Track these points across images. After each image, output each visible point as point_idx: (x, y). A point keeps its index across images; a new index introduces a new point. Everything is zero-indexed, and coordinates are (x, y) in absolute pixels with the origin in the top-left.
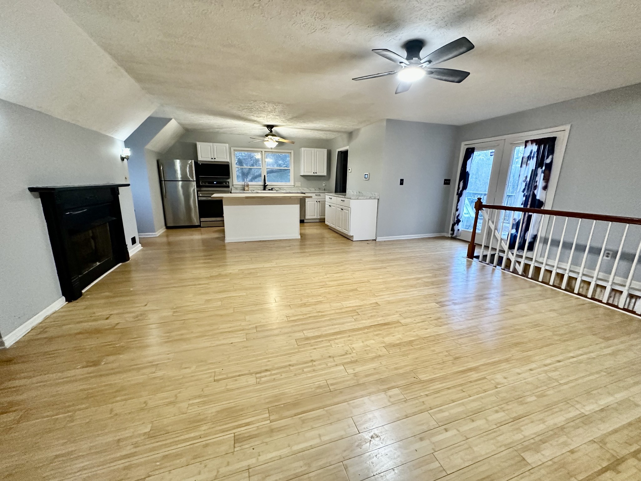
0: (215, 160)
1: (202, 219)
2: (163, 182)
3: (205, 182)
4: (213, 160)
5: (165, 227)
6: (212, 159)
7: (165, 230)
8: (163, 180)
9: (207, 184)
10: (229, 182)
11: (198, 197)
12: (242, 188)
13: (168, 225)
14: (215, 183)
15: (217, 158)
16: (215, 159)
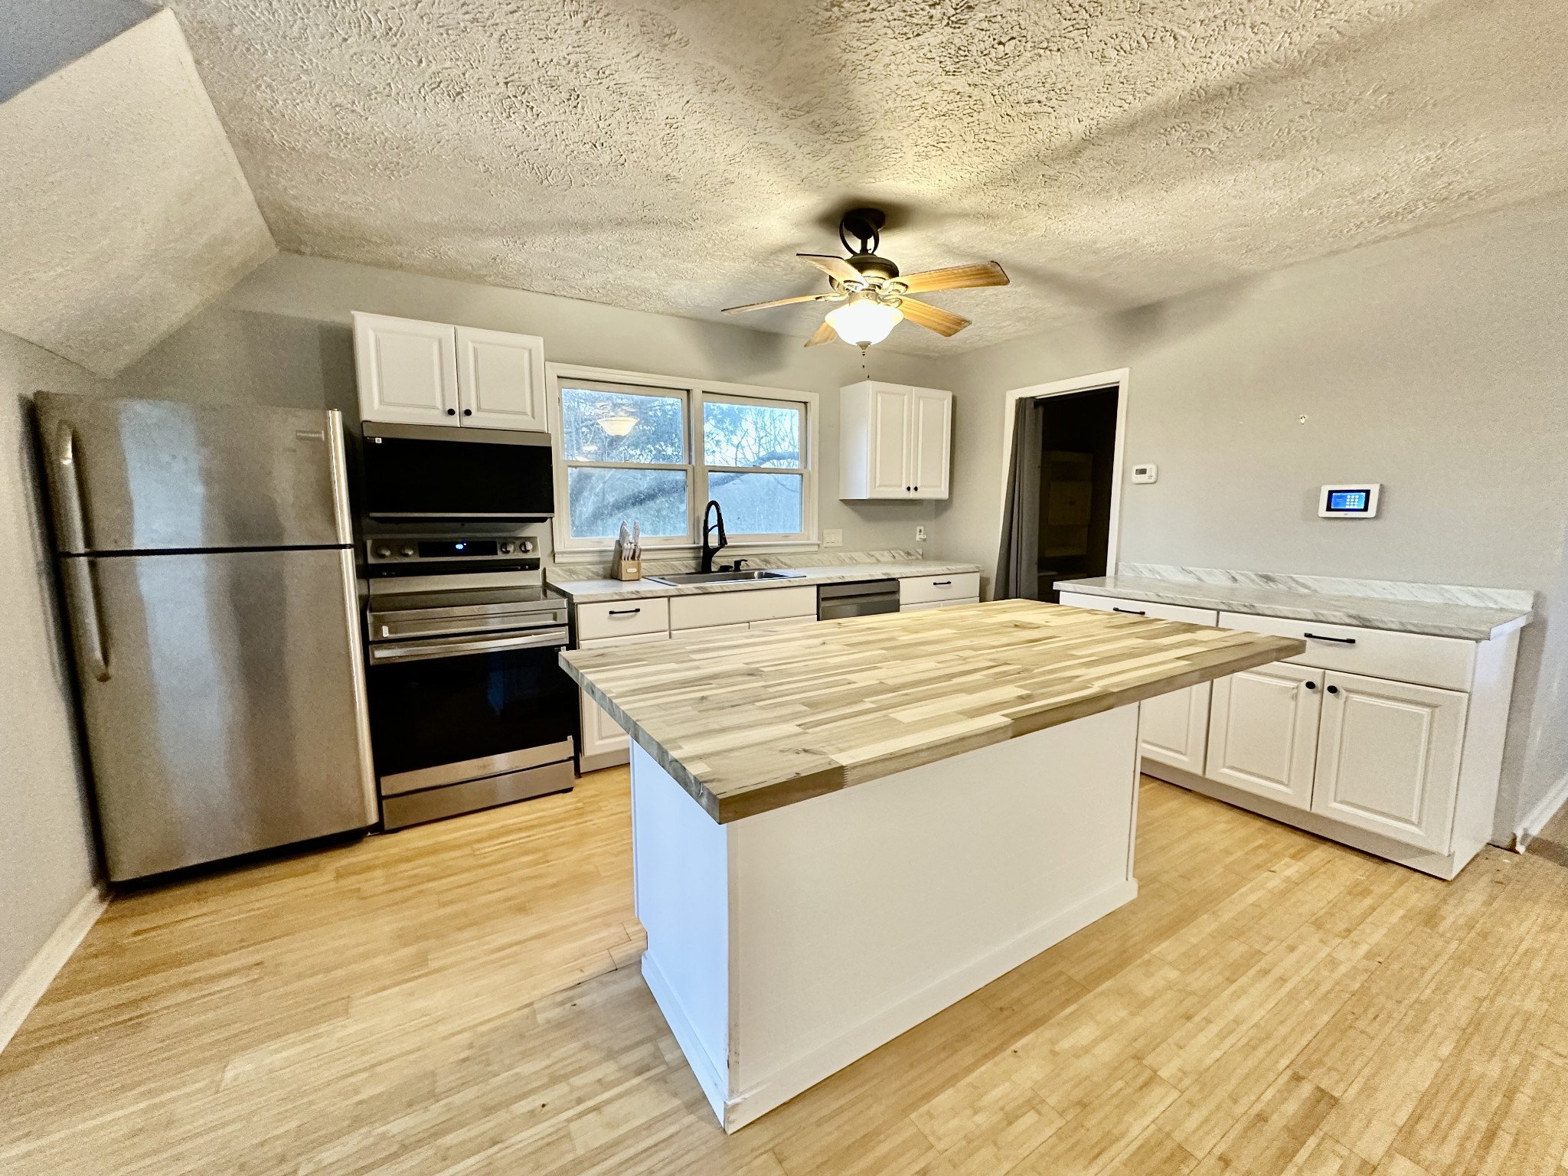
0: (468, 422)
1: (399, 782)
2: (83, 561)
3: (399, 549)
4: (454, 421)
5: (95, 893)
6: (451, 412)
7: (99, 910)
8: (80, 547)
9: (412, 557)
10: (532, 539)
11: (366, 644)
12: (599, 569)
13: (125, 870)
14: (459, 547)
15: (479, 409)
16: (468, 413)
